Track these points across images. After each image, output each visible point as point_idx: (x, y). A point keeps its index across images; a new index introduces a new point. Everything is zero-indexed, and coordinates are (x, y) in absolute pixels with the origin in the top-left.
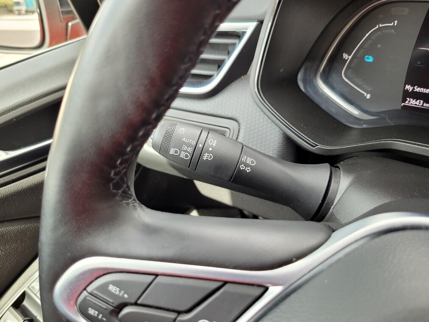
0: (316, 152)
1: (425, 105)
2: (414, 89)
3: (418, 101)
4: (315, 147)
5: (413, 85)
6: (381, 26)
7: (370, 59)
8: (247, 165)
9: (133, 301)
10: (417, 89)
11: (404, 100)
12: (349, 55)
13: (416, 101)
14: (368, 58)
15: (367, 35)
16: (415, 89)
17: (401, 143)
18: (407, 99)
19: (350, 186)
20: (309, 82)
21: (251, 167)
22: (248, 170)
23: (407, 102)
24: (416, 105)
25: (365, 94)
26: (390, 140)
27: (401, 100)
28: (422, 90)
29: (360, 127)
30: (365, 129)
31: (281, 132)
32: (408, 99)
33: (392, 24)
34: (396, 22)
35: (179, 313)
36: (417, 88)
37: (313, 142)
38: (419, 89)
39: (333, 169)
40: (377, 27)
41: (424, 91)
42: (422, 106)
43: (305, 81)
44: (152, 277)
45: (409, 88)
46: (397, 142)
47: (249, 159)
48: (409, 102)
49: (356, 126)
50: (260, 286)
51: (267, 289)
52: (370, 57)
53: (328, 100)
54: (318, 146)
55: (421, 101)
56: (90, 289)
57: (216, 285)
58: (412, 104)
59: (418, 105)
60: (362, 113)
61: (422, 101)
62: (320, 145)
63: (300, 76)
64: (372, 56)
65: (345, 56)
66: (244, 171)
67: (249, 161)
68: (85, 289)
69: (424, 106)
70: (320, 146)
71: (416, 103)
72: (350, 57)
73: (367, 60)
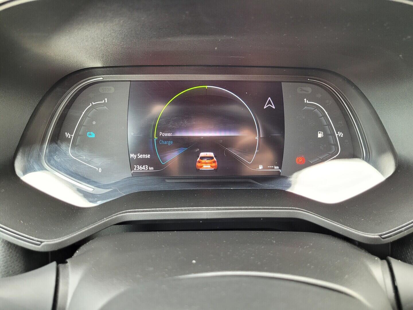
0: (43, 250)
1: (150, 168)
2: (137, 156)
3: (144, 166)
4: (41, 244)
5: (136, 153)
6: (93, 103)
7: (92, 135)
11: (132, 168)
12: (72, 134)
13: (142, 167)
14: (90, 134)
15: (83, 113)
16: (139, 157)
17: (131, 213)
18: (135, 166)
23: (135, 169)
24: (143, 170)
25: (96, 168)
26: (121, 214)
27: (130, 168)
28: (144, 156)
33: (103, 102)
34: (106, 99)
36: (140, 155)
37: (37, 239)
38: (141, 155)
40: (91, 105)
41: (146, 157)
42: (148, 170)
45: (133, 156)
46: (127, 214)
48: (137, 168)
54: (44, 242)
55: (146, 166)
58: (139, 170)
59: (145, 170)
60: (96, 188)
62: (47, 240)
64: (93, 132)
65: (68, 135)
69: (150, 170)
70: (46, 242)
71: (143, 169)
72: (73, 136)
73: (90, 136)
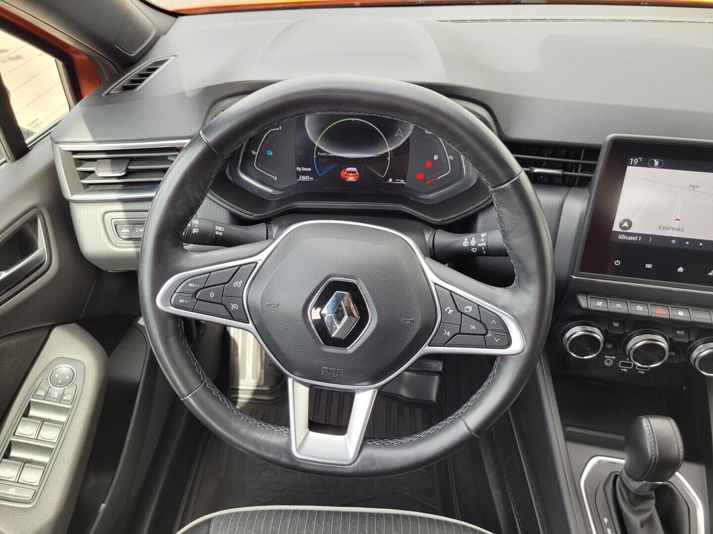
0: (254, 219)
1: (311, 178)
2: (302, 169)
3: (306, 176)
4: (252, 215)
5: (301, 167)
6: (272, 130)
7: (270, 153)
8: (219, 231)
9: (203, 287)
10: (304, 169)
11: (298, 178)
12: (256, 151)
15: (265, 137)
19: (278, 229)
20: (234, 174)
21: (222, 232)
22: (221, 234)
23: (300, 178)
24: (305, 179)
25: (273, 177)
27: (296, 177)
29: (276, 199)
30: (278, 200)
31: (228, 212)
32: (300, 176)
33: (278, 129)
34: (280, 127)
35: (225, 284)
37: (251, 213)
39: (267, 225)
40: (270, 131)
41: (308, 170)
42: (309, 179)
43: (231, 174)
44: (209, 274)
45: (298, 169)
47: (219, 227)
49: (273, 200)
50: (254, 263)
51: (257, 263)
52: (270, 151)
53: (250, 185)
56: (177, 291)
57: (237, 268)
58: (303, 179)
59: (307, 179)
60: (274, 190)
61: (308, 177)
63: (227, 172)
64: (271, 151)
65: (253, 152)
66: (218, 235)
67: (220, 228)
68: (175, 292)
69: (311, 180)
70: (255, 215)
72: (257, 153)
73: (269, 154)
